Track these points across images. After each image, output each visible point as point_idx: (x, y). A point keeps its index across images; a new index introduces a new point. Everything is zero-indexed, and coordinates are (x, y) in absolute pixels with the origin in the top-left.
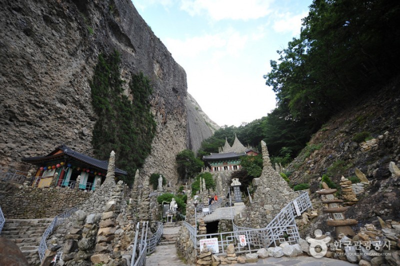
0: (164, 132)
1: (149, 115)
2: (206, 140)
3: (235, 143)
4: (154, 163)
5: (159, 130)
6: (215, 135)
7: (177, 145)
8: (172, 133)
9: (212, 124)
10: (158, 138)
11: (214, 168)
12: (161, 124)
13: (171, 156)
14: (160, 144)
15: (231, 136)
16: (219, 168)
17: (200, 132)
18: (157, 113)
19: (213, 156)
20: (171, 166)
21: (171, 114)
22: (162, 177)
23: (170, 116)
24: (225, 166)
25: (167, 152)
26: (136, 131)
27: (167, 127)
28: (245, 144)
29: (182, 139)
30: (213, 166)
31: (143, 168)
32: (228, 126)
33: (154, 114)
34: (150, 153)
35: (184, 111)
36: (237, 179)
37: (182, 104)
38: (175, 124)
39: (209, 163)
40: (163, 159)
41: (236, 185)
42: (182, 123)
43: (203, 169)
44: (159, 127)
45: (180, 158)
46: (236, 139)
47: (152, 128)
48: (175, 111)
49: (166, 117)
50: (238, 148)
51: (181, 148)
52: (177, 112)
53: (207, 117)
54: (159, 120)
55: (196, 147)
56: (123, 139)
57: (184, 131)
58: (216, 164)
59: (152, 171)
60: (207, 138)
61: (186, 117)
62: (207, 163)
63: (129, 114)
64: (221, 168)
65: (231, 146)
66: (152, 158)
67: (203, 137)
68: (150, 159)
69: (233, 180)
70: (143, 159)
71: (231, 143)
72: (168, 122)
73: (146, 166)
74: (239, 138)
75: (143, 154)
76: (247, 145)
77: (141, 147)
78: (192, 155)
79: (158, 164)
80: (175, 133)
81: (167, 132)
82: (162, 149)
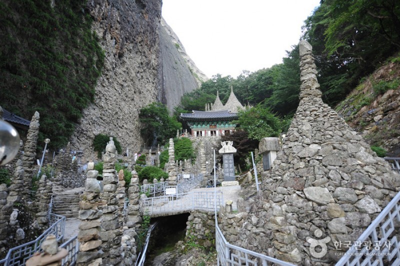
0: (119, 70)
1: (89, 34)
2: (188, 94)
3: (229, 100)
4: (101, 118)
5: (108, 65)
6: (202, 88)
7: (142, 95)
8: (134, 74)
10: (108, 79)
11: (195, 133)
12: (112, 56)
13: (130, 110)
14: (111, 89)
15: (226, 91)
16: (203, 133)
17: (180, 82)
18: (105, 34)
19: (196, 115)
20: (132, 127)
21: (132, 42)
22: (114, 140)
23: (131, 46)
24: (213, 130)
25: (123, 103)
26: (65, 60)
27: (124, 62)
28: (243, 102)
29: (150, 87)
30: (195, 128)
31: (80, 124)
32: (222, 77)
33: (100, 35)
34: (93, 101)
35: (155, 42)
36: (230, 143)
37: (152, 30)
38: (140, 61)
39: (189, 124)
40: (117, 113)
41: (227, 151)
42: (150, 61)
43: (180, 133)
44: (110, 61)
45: (144, 114)
46: (232, 94)
47: (95, 59)
48: (140, 39)
49: (123, 45)
50: (234, 106)
51: (148, 100)
52: (142, 41)
54: (109, 47)
55: (173, 104)
56: (35, 67)
57: (154, 75)
58: (199, 126)
59: (97, 131)
60: (190, 91)
61: (158, 52)
62: (186, 125)
63: (45, 24)
64: (206, 132)
65: (224, 105)
66: (97, 110)
67: (183, 89)
68: (92, 111)
69: (223, 144)
70: (81, 109)
71: (224, 100)
72: (126, 55)
73: (85, 122)
74: (236, 94)
75: (78, 100)
76: (247, 105)
77: (75, 89)
78: (164, 111)
79: (108, 120)
80: (138, 75)
81: (125, 72)
82: (115, 97)
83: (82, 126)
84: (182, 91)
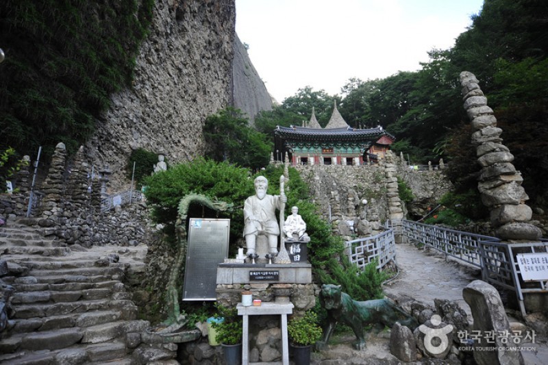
0: (175, 42)
3: (332, 121)
4: (144, 120)
7: (207, 97)
8: (198, 57)
10: (157, 50)
13: (191, 116)
14: (161, 72)
20: (193, 146)
25: (180, 102)
27: (184, 30)
31: (104, 121)
34: (129, 84)
38: (207, 38)
40: (170, 116)
42: (222, 42)
44: (162, 16)
46: (337, 112)
57: (226, 69)
59: (137, 142)
65: (323, 127)
66: (136, 104)
68: (129, 102)
70: (109, 91)
73: (114, 120)
79: (156, 126)
80: (204, 61)
81: (184, 47)
82: (168, 88)
83: (108, 126)
84: (255, 108)
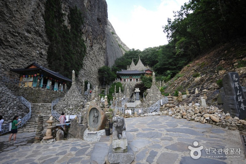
0: (91, 53)
1: (81, 40)
2: (118, 59)
3: (138, 63)
4: (85, 74)
5: (88, 52)
6: (125, 56)
7: (99, 62)
8: (96, 53)
9: (122, 45)
10: (87, 57)
11: (123, 80)
12: (89, 47)
13: (95, 69)
14: (88, 61)
15: (136, 58)
16: (127, 80)
17: (114, 53)
18: (86, 39)
19: (123, 72)
20: (95, 77)
21: (96, 39)
22: (90, 83)
23: (95, 41)
24: (130, 79)
25: (92, 67)
26: (74, 52)
27: (93, 49)
28: (145, 64)
29: (102, 58)
30: (123, 78)
31: (78, 77)
32: (135, 50)
33: (85, 39)
34: (82, 67)
35: (104, 37)
37: (103, 31)
38: (98, 47)
39: (120, 76)
40: (90, 71)
41: (137, 91)
42: (103, 46)
43: (116, 80)
44: (88, 49)
45: (100, 71)
46: (140, 61)
47: (83, 50)
48: (99, 37)
49: (93, 41)
50: (140, 67)
51: (102, 65)
52: (100, 38)
53: (119, 39)
54: (88, 44)
55: (111, 64)
56: (66, 58)
57: (104, 52)
58: (125, 77)
60: (119, 57)
61: (106, 41)
63: (69, 40)
64: (128, 81)
65: (136, 65)
68: (82, 71)
71: (136, 63)
72: (94, 46)
73: (80, 76)
74: (141, 60)
75: (78, 68)
77: (76, 63)
78: (108, 69)
79: (87, 75)
80: (98, 53)
81: (93, 53)
82: (89, 65)
83: (78, 78)
